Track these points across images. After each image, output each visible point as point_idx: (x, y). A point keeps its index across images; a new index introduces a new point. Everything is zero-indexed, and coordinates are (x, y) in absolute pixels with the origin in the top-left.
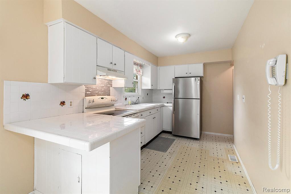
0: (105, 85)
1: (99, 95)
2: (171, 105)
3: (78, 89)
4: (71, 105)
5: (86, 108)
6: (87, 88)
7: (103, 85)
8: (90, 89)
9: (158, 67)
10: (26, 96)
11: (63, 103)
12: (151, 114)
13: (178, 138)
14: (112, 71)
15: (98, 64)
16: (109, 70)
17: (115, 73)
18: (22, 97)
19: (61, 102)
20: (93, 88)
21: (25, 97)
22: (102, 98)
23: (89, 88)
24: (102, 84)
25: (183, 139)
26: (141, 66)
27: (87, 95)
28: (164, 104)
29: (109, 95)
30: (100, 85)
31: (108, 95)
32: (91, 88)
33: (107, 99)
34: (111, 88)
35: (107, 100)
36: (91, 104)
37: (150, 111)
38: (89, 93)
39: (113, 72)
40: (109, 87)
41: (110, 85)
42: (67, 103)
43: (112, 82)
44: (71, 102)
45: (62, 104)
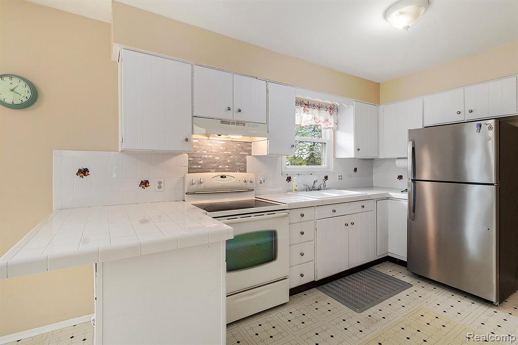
0: (233, 152)
1: (218, 170)
2: (405, 196)
3: (174, 161)
4: (160, 187)
5: (186, 193)
6: (193, 158)
7: (230, 153)
8: (200, 159)
9: (381, 107)
10: (84, 172)
11: (145, 184)
12: (335, 214)
13: (423, 284)
14: (233, 123)
15: (195, 114)
16: (223, 122)
17: (240, 127)
18: (78, 172)
19: (142, 182)
20: (205, 158)
21: (82, 173)
22: (222, 177)
23: (198, 157)
24: (226, 150)
25: (438, 289)
26: (332, 109)
27: (192, 170)
28: (390, 193)
29: (245, 171)
30: (221, 152)
31: (241, 171)
32: (201, 157)
33: (235, 178)
34: (248, 157)
35: (233, 180)
36: (194, 186)
37: (333, 207)
38: (199, 167)
39: (235, 126)
40: (245, 155)
41: (245, 151)
42: (153, 185)
43: (251, 146)
44: (160, 183)
45: (143, 184)
